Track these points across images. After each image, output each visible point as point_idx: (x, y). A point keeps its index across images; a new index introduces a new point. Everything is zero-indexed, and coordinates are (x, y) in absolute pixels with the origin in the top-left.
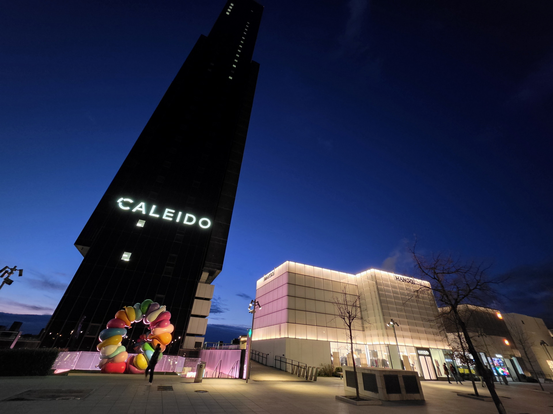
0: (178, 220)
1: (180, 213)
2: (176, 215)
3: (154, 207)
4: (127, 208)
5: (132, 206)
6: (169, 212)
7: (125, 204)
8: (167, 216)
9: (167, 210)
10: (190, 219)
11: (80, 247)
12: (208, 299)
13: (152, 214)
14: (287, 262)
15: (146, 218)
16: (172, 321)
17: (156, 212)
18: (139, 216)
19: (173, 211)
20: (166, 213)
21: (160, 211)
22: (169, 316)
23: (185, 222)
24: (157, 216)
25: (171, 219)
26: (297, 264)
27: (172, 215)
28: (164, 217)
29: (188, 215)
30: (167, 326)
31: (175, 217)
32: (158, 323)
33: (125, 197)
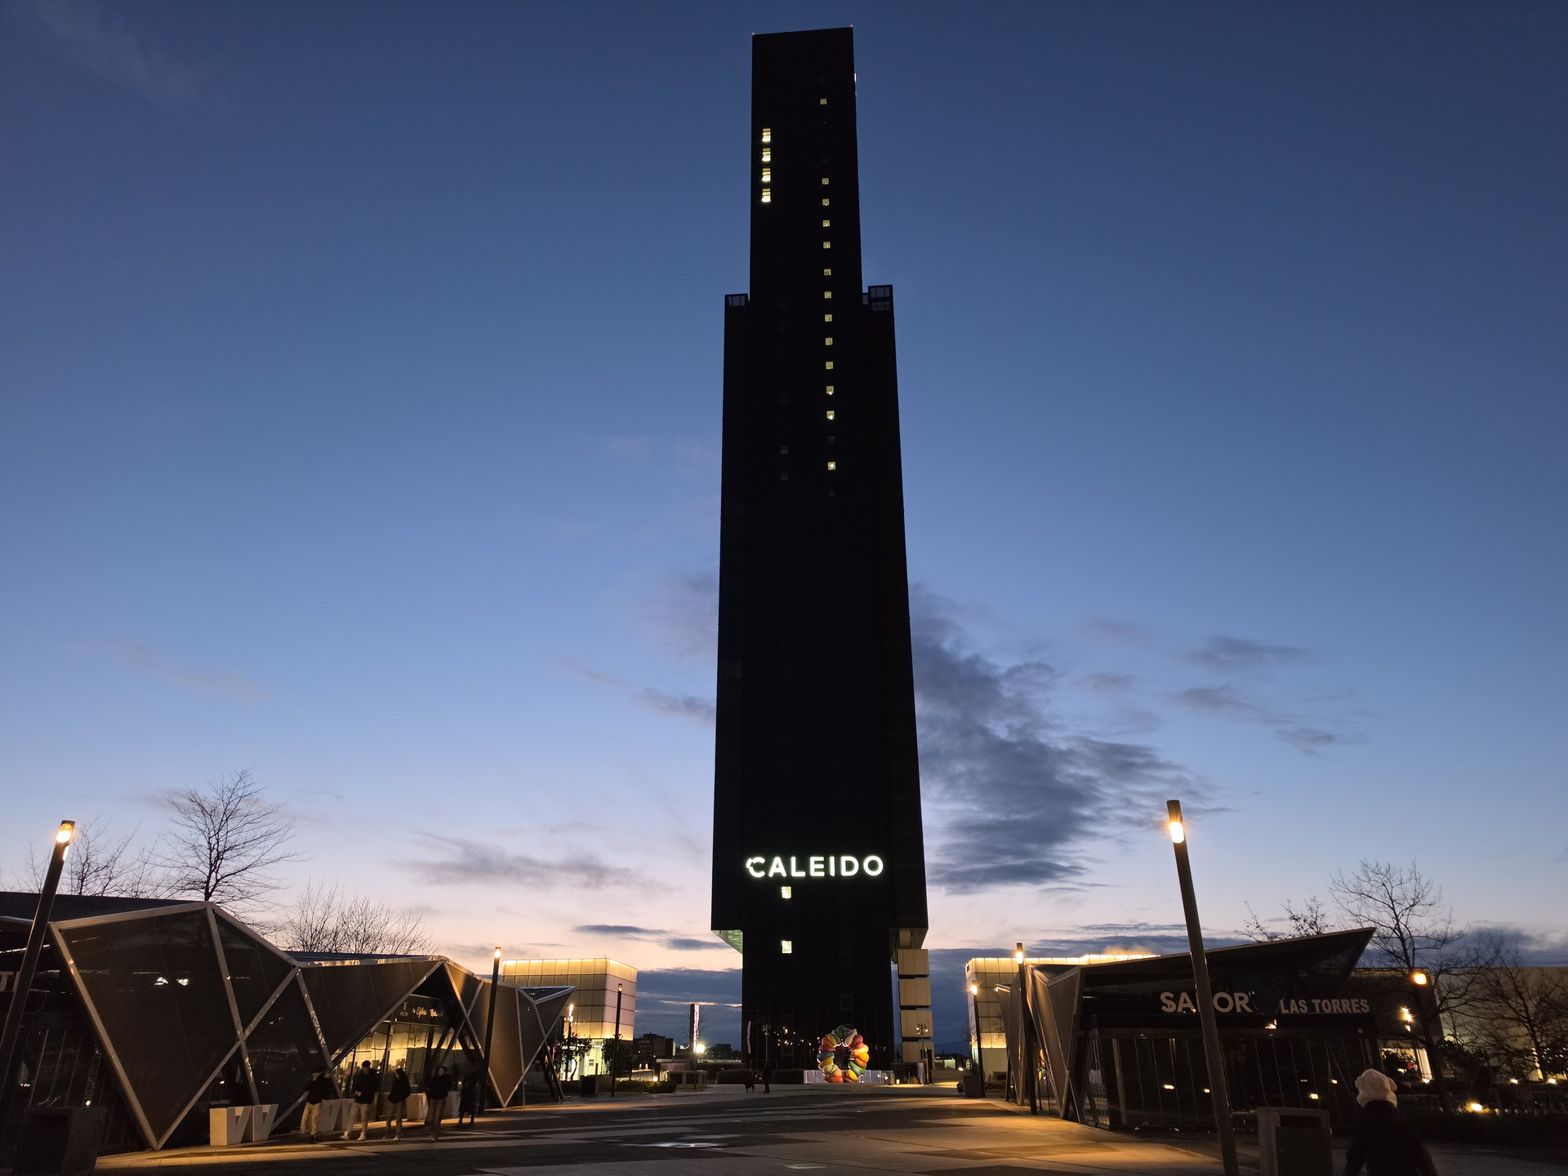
0: (832, 873)
1: (832, 859)
2: (826, 863)
3: (793, 860)
4: (761, 874)
5: (765, 867)
6: (816, 862)
7: (757, 867)
8: (816, 870)
9: (813, 859)
10: (849, 866)
11: (718, 932)
12: (925, 976)
13: (795, 874)
14: (974, 959)
15: (789, 881)
16: (864, 1043)
17: (799, 868)
18: (779, 881)
19: (822, 859)
20: (813, 866)
21: (803, 865)
22: (861, 1039)
23: (844, 873)
24: (802, 874)
25: (822, 874)
26: (987, 959)
27: (822, 866)
28: (813, 874)
29: (844, 859)
30: (862, 1047)
31: (826, 869)
32: (855, 1046)
33: (753, 855)
